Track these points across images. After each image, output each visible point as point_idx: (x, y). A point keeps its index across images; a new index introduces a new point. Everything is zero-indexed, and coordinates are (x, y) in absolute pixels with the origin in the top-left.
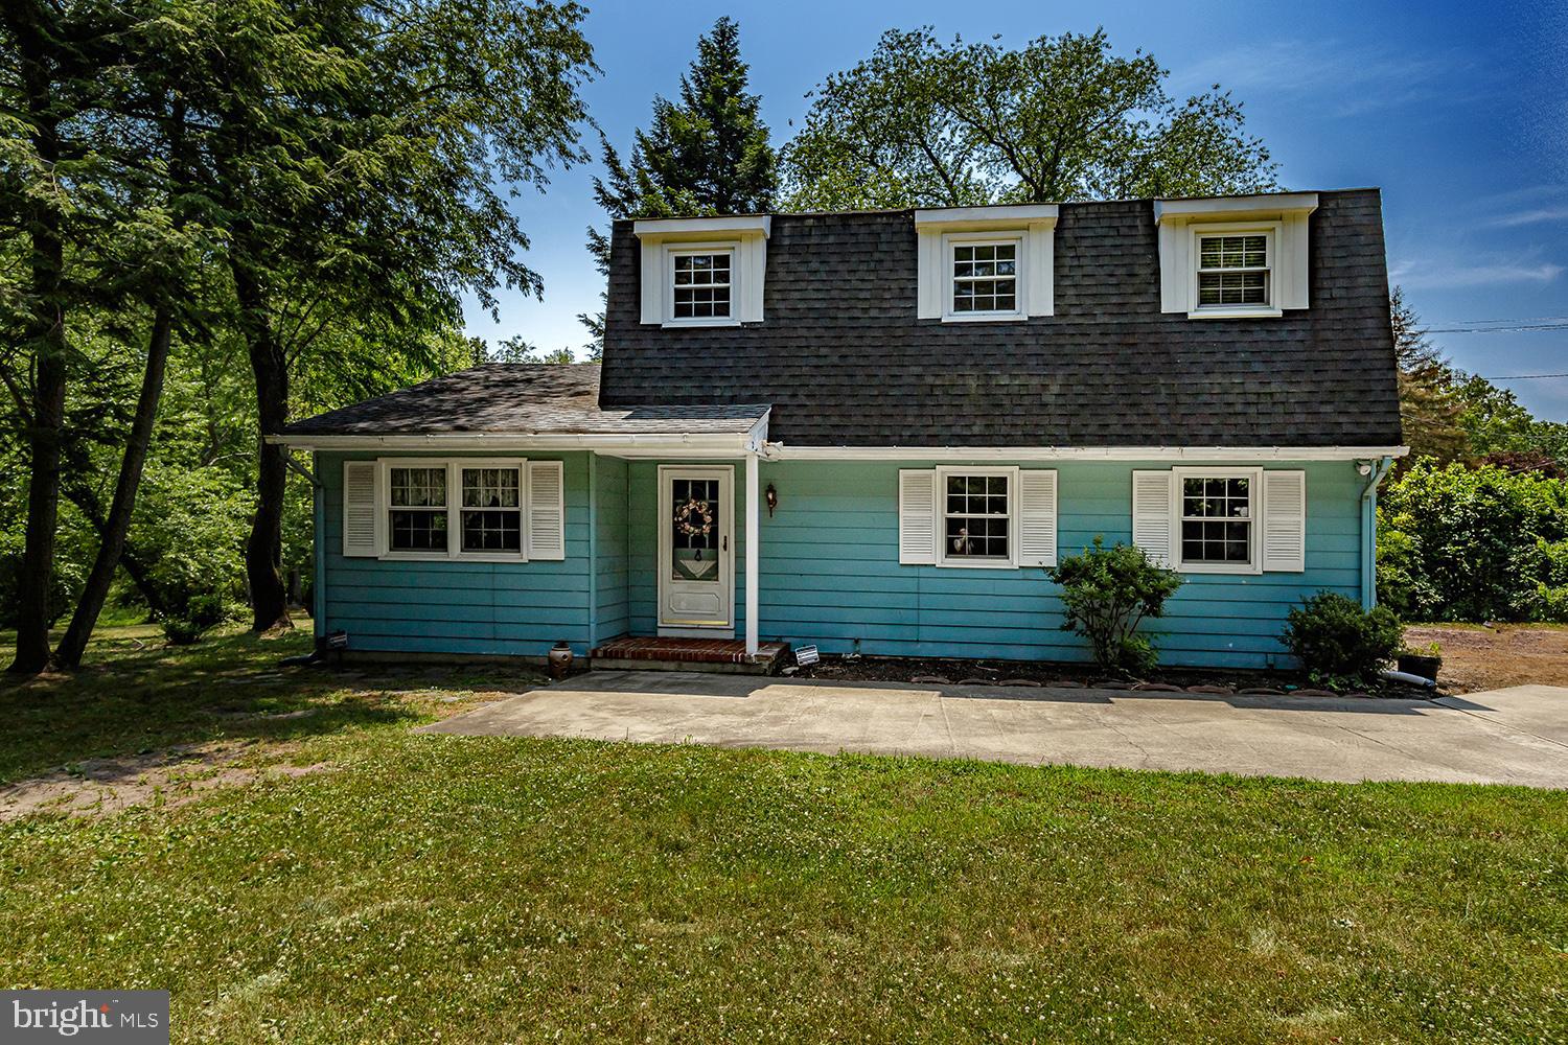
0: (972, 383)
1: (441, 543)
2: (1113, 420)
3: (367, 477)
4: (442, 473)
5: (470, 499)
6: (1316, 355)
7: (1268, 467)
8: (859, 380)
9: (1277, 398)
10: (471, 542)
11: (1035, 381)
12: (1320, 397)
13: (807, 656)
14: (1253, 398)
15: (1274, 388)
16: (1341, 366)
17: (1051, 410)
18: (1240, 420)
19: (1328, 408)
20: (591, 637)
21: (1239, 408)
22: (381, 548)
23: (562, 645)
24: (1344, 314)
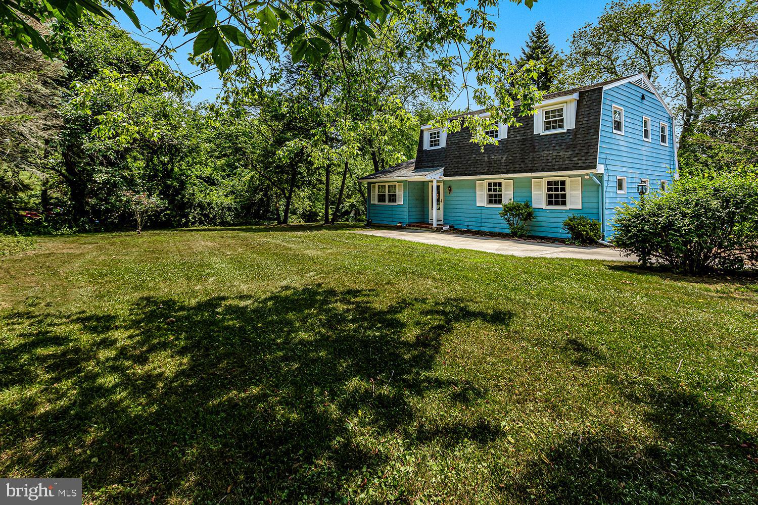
0: (486, 158)
1: (385, 202)
2: (517, 166)
3: (374, 187)
4: (385, 186)
5: (389, 192)
6: (574, 142)
7: (569, 176)
8: (463, 159)
9: (562, 156)
10: (389, 201)
11: (500, 157)
12: (573, 155)
13: (447, 228)
14: (554, 157)
15: (561, 154)
16: (582, 145)
17: (503, 164)
18: (550, 164)
19: (576, 159)
20: (407, 221)
21: (550, 160)
22: (376, 202)
23: (400, 223)
24: (585, 129)
